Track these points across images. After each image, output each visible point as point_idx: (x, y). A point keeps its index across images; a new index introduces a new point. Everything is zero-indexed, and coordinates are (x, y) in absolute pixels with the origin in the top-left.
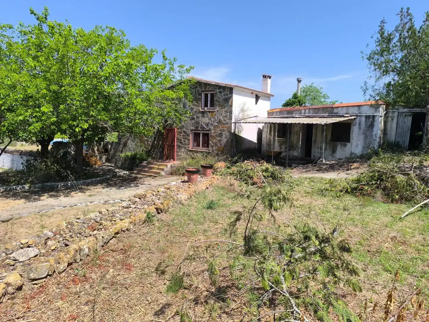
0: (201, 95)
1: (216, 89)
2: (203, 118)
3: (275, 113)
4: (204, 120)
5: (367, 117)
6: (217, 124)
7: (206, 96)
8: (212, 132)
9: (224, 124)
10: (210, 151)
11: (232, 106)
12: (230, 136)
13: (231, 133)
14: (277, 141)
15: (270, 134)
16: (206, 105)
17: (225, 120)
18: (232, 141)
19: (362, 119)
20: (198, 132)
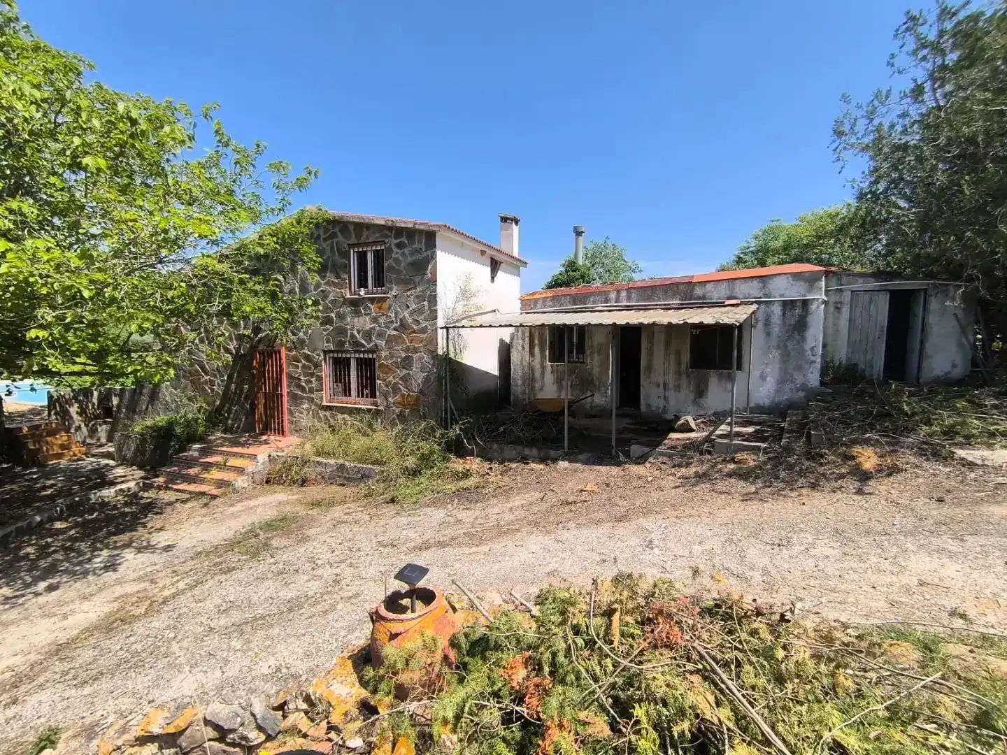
0: (346, 255)
1: (387, 237)
2: (356, 319)
3: (540, 302)
4: (359, 324)
5: (788, 305)
6: (395, 333)
7: (362, 258)
8: (383, 354)
9: (414, 332)
10: (381, 408)
11: (433, 282)
12: (433, 365)
13: (435, 356)
14: (549, 369)
15: (532, 353)
16: (363, 283)
17: (418, 322)
18: (439, 379)
19: (773, 311)
20: (344, 356)
